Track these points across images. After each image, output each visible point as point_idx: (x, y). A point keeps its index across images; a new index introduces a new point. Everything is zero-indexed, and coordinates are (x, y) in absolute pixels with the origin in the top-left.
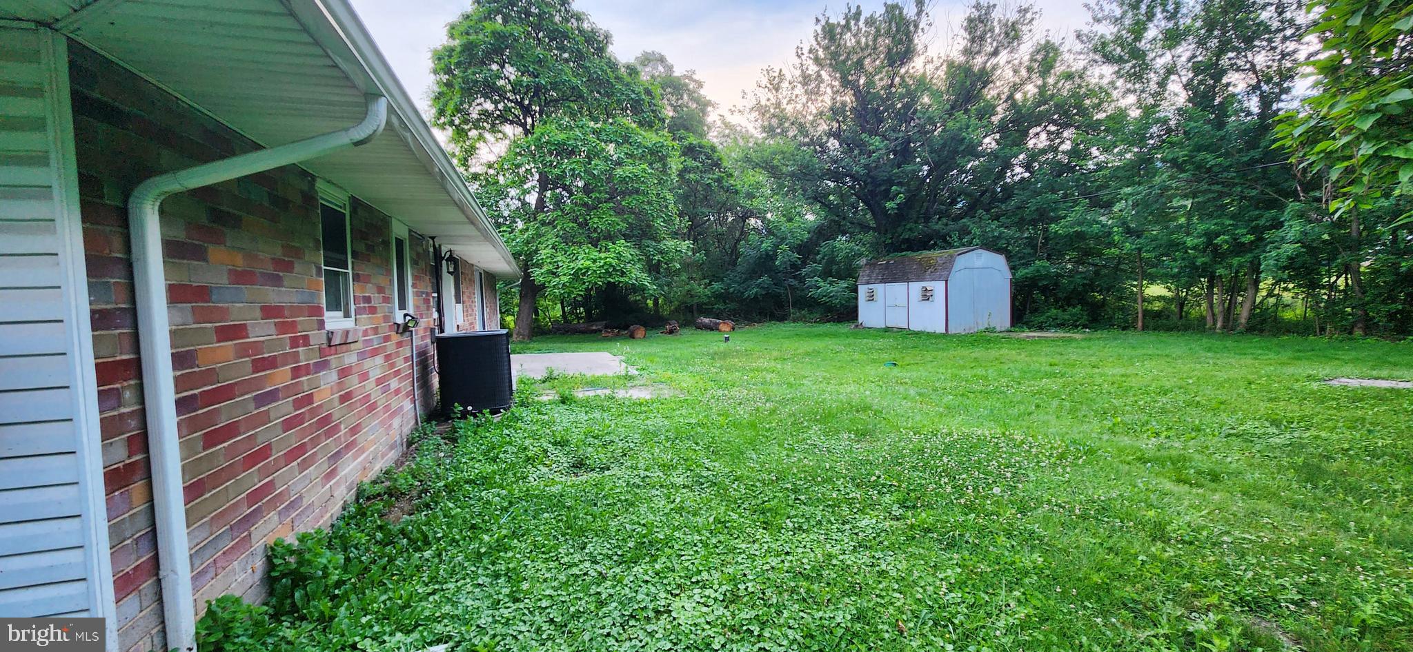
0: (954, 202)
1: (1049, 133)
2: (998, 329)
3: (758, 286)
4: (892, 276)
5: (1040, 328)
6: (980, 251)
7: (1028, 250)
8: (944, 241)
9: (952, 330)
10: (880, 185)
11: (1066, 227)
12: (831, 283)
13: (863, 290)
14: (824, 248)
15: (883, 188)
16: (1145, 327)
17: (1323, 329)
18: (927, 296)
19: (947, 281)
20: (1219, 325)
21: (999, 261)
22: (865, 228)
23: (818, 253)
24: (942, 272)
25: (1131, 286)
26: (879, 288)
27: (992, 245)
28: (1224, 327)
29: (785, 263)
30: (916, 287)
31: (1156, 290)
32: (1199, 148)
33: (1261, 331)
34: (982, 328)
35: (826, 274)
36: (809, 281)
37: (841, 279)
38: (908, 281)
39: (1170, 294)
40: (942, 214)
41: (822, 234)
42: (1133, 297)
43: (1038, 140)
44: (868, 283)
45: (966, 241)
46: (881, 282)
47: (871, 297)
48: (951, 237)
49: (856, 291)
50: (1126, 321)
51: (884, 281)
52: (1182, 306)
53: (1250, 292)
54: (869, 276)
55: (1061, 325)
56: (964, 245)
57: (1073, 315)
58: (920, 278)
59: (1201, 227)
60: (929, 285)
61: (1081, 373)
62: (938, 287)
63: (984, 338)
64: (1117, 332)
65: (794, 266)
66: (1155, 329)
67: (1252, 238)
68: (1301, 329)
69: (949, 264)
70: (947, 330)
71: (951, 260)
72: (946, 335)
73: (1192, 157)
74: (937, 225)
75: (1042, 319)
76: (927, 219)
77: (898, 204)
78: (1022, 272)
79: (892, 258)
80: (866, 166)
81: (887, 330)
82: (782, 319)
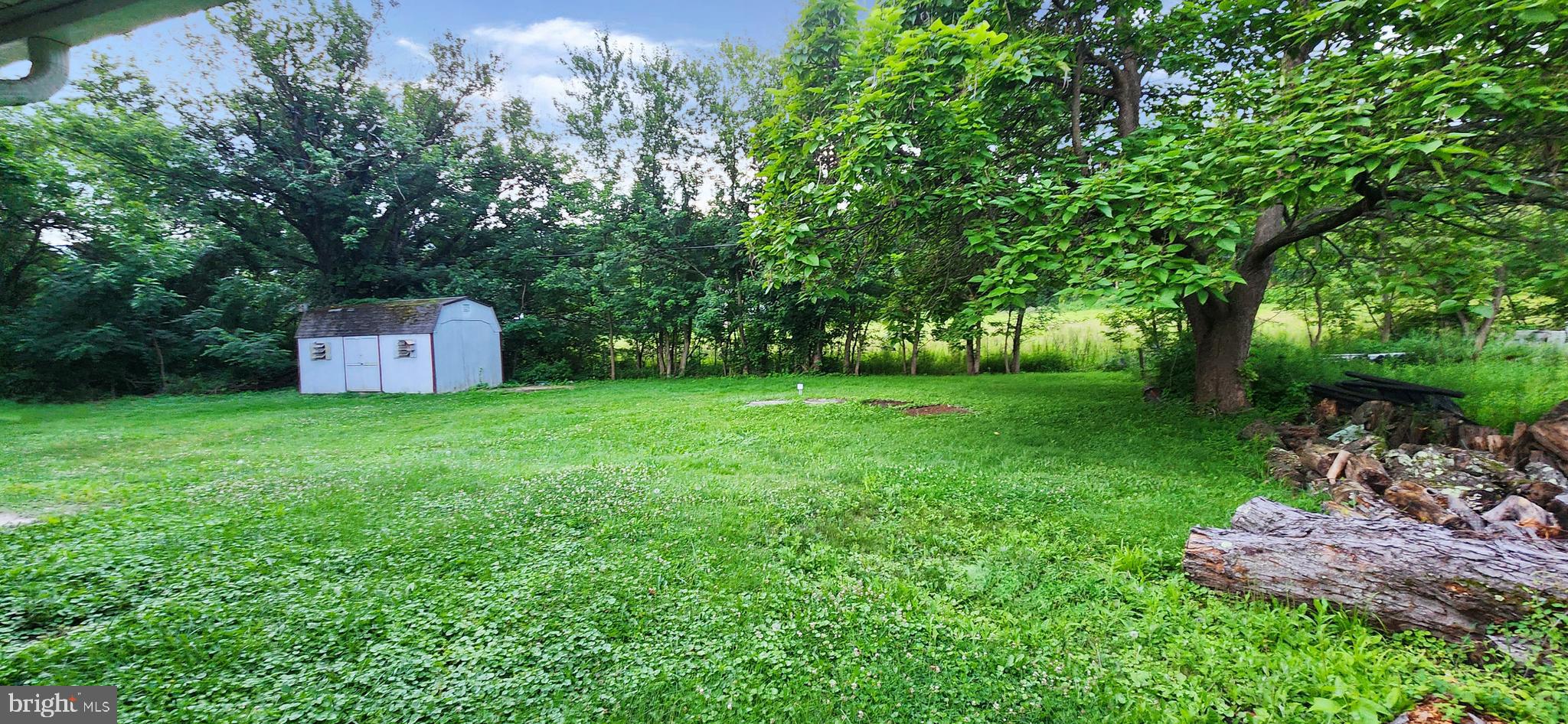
0: (421, 244)
1: (523, 187)
2: (491, 385)
3: (92, 340)
4: (350, 328)
5: (531, 382)
6: (467, 302)
7: (513, 304)
8: (419, 288)
9: (440, 390)
10: (328, 211)
11: (550, 282)
12: (242, 336)
13: (306, 347)
14: (224, 285)
15: (333, 216)
16: (617, 377)
17: (727, 371)
18: (405, 351)
19: (432, 334)
20: (668, 372)
21: (488, 313)
22: (297, 263)
23: (212, 293)
24: (426, 323)
25: (604, 341)
26: (334, 344)
27: (477, 295)
28: (672, 373)
29: (151, 304)
30: (390, 342)
31: (621, 343)
32: (652, 227)
33: (694, 375)
34: (474, 385)
35: (232, 321)
36: (199, 334)
37: (261, 331)
38: (377, 333)
39: (629, 347)
40: (409, 257)
41: (213, 265)
42: (607, 352)
43: (510, 190)
44: (314, 336)
45: (446, 288)
46: (336, 335)
47: (321, 354)
48: (428, 285)
49: (293, 347)
50: (602, 371)
51: (342, 333)
52: (640, 355)
53: (686, 344)
54: (314, 326)
55: (550, 379)
56: (443, 294)
57: (560, 368)
58: (393, 331)
59: (656, 292)
60: (409, 339)
61: (599, 416)
62: (422, 342)
63: (477, 395)
64: (595, 383)
65: (168, 311)
66: (624, 378)
67: (687, 302)
68: (715, 371)
69: (433, 314)
70: (435, 389)
71: (436, 310)
72: (434, 396)
73: (648, 233)
74: (409, 269)
75: (531, 373)
76: (392, 261)
77: (358, 239)
78: (509, 326)
79: (351, 306)
80: (308, 184)
81: (350, 395)
82: (149, 390)
